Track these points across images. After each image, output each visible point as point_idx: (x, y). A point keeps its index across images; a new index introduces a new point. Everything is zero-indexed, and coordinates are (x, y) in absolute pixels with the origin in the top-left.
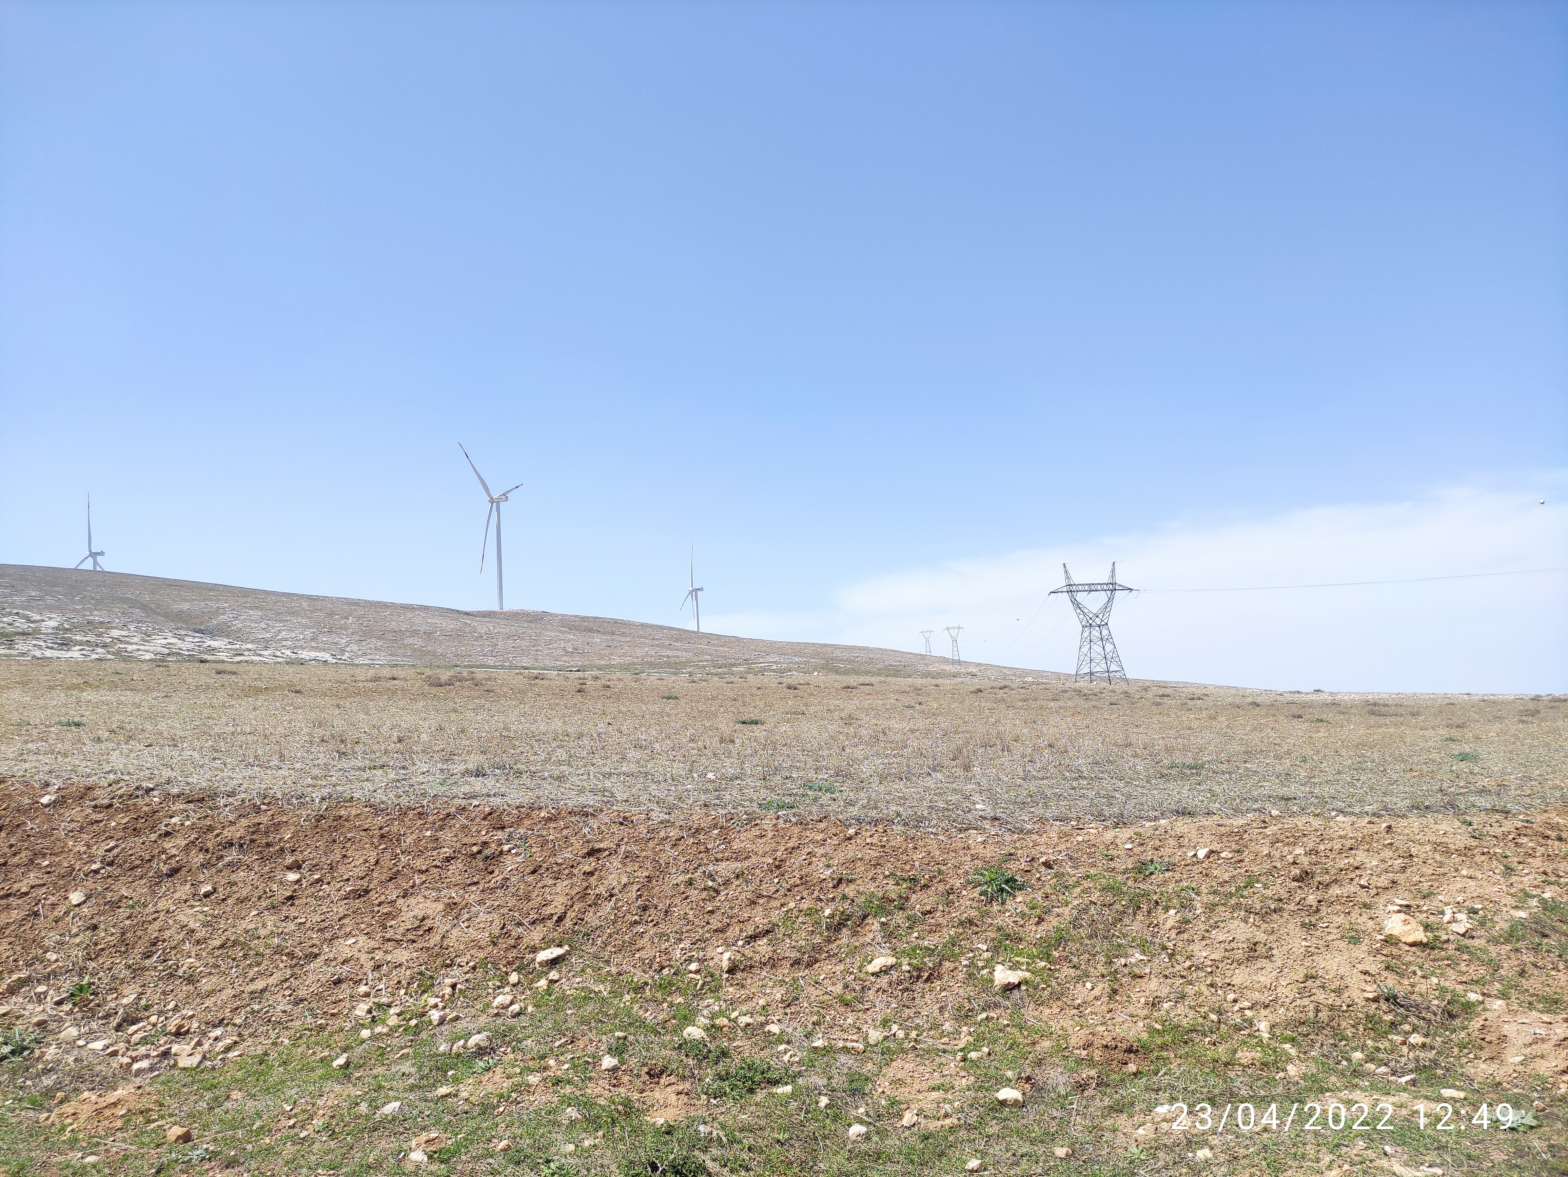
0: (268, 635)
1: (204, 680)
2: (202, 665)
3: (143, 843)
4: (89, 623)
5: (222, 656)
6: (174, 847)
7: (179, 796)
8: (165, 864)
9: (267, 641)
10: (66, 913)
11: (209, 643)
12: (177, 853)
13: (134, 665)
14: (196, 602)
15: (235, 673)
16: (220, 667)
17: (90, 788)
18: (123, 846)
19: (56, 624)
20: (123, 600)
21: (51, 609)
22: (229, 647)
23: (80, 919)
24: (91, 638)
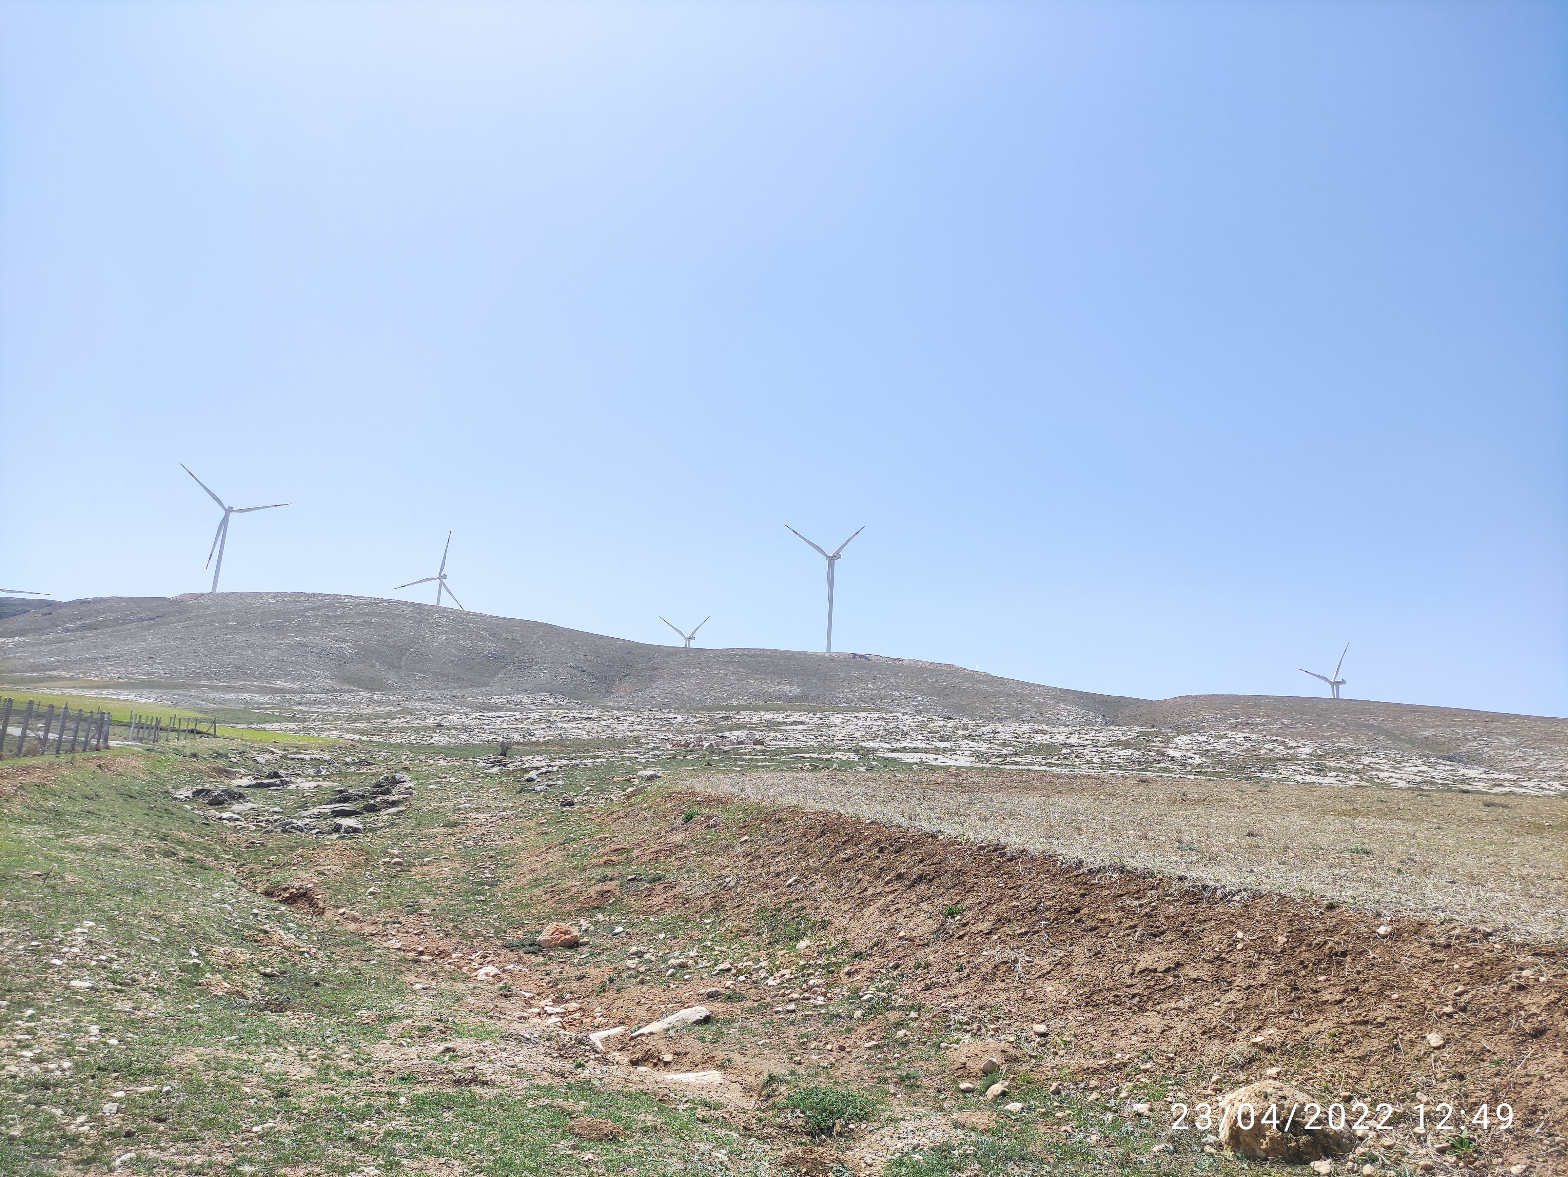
0: (1525, 764)
1: (1474, 813)
2: (1465, 795)
3: (1495, 993)
4: (1340, 749)
5: (1480, 786)
6: (1533, 1004)
7: (1523, 946)
8: (1525, 1021)
9: (1525, 770)
10: (1427, 1054)
11: (1462, 772)
12: (1538, 1012)
13: (1394, 793)
14: (1441, 728)
15: (1505, 806)
16: (1486, 799)
17: (1422, 924)
18: (1474, 992)
19: (1310, 751)
20: (1369, 727)
21: (1302, 735)
22: (1485, 776)
23: (1443, 1063)
24: (1343, 764)
